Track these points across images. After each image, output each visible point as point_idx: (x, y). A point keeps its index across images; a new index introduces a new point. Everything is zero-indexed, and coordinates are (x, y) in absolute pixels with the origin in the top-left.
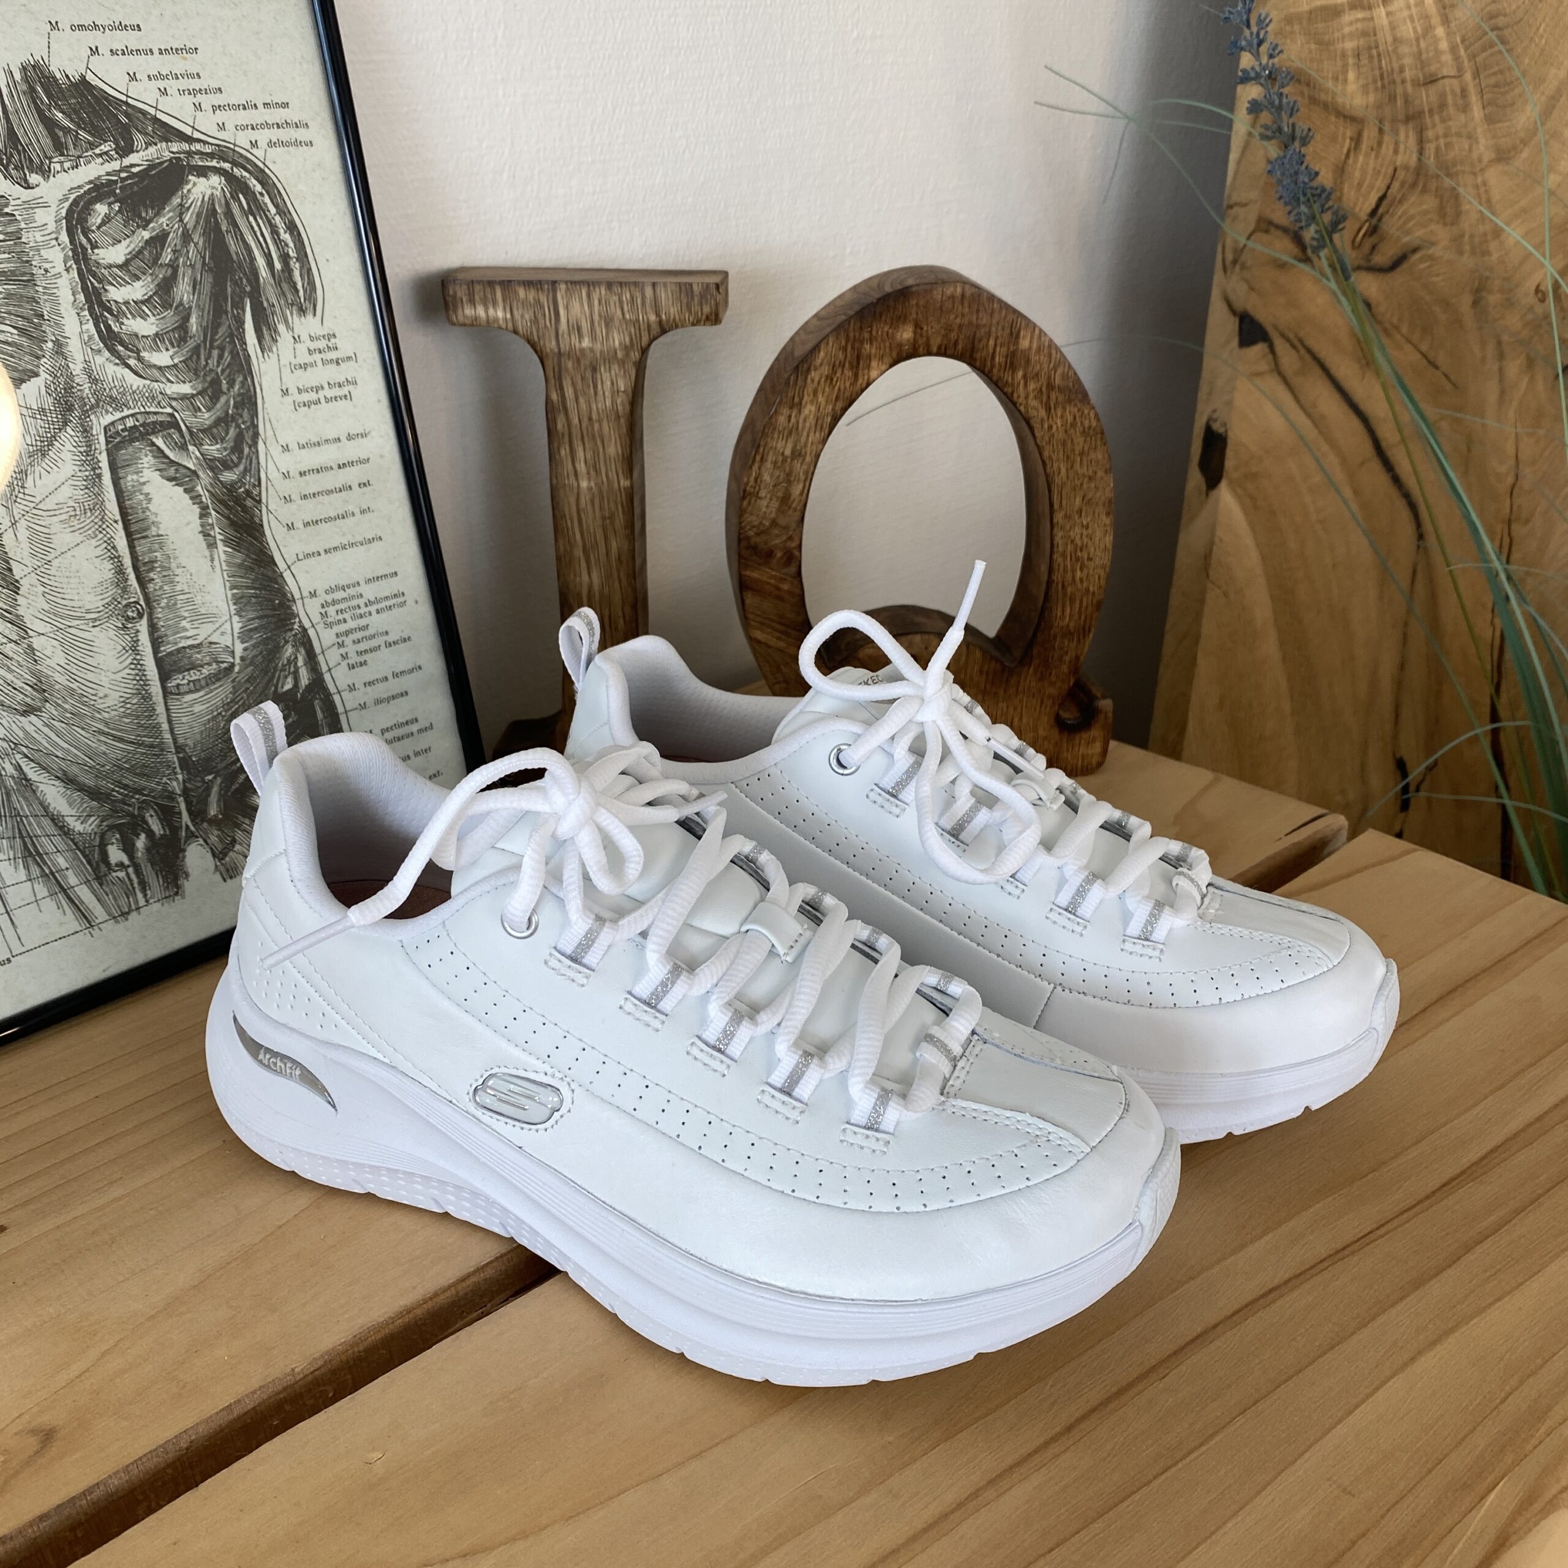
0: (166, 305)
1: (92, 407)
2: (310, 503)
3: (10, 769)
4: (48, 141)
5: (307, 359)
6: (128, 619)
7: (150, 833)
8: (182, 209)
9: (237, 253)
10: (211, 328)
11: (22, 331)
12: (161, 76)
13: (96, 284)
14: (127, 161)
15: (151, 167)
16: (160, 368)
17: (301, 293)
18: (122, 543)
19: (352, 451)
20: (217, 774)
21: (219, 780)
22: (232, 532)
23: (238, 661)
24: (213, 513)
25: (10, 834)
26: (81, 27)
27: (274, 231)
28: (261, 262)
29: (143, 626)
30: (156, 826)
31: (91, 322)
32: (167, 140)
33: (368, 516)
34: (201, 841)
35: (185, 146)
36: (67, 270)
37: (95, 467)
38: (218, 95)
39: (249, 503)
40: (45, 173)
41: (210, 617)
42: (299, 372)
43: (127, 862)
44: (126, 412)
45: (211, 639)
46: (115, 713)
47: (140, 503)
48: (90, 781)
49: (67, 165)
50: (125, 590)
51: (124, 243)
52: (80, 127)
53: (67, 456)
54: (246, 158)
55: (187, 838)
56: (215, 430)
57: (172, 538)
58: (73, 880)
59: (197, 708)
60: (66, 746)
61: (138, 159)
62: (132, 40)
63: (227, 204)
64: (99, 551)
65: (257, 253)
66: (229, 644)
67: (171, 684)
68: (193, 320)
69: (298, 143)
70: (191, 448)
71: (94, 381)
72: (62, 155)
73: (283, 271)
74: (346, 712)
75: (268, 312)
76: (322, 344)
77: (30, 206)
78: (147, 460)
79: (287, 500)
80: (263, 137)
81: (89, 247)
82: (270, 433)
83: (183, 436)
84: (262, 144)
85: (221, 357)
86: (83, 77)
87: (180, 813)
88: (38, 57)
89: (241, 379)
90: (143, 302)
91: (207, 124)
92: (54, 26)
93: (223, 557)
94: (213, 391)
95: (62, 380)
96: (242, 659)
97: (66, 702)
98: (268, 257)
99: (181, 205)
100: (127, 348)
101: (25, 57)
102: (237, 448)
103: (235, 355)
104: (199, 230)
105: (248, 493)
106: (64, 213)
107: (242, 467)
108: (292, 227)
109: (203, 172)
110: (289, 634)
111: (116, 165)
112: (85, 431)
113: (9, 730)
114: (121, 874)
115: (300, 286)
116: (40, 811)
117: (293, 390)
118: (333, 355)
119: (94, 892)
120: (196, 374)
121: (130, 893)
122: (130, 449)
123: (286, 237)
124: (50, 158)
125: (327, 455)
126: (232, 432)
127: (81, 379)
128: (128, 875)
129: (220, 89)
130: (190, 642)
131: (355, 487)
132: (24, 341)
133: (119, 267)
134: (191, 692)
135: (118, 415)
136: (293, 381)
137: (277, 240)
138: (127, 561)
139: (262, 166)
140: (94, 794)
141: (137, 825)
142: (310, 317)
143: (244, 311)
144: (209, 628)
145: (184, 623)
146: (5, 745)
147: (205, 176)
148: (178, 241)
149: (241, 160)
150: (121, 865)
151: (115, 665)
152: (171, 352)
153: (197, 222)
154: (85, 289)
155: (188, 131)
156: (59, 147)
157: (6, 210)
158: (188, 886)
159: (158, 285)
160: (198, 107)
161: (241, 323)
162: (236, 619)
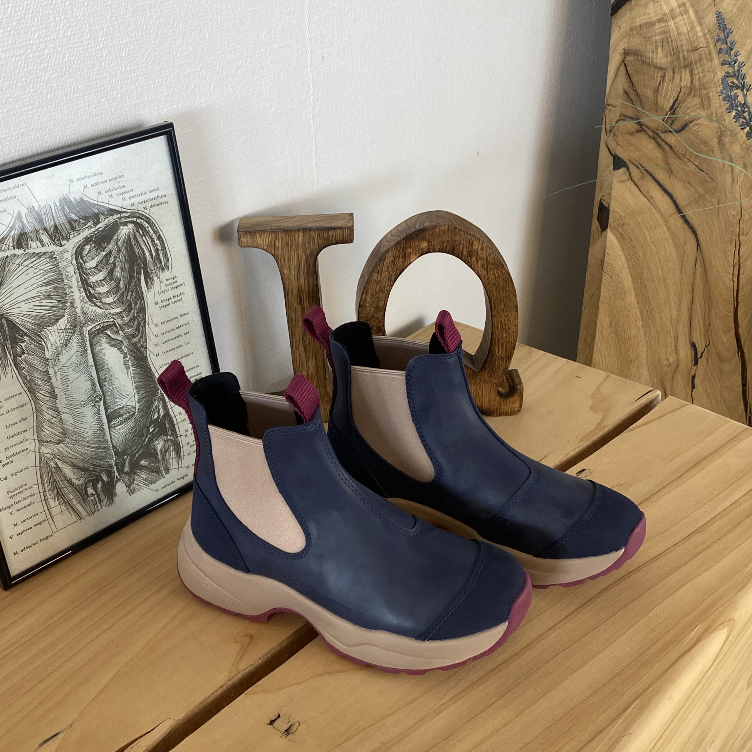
0: (112, 279)
1: (84, 324)
2: (165, 345)
3: (53, 464)
4: (69, 226)
5: (164, 288)
6: (96, 402)
7: (103, 481)
8: (118, 240)
9: (138, 253)
10: (128, 285)
11: (59, 301)
12: (110, 190)
13: (85, 277)
14: (97, 227)
15: (106, 227)
16: (109, 304)
17: (163, 263)
18: (94, 374)
19: (182, 321)
20: (128, 455)
21: (129, 457)
22: (135, 361)
23: (137, 410)
24: (128, 356)
25: (53, 488)
26: (81, 179)
27: (153, 241)
28: (147, 254)
29: (102, 403)
30: (105, 478)
31: (84, 292)
32: (112, 215)
33: (188, 345)
34: (122, 481)
35: (119, 216)
36: (75, 274)
37: (85, 346)
38: (132, 193)
39: (142, 349)
40: (68, 239)
41: (126, 396)
42: (161, 295)
43: (94, 493)
44: (96, 324)
45: (128, 404)
46: (90, 438)
47: (101, 357)
48: (81, 465)
49: (75, 234)
50: (95, 391)
51: (96, 258)
52: (80, 219)
53: (75, 345)
54: (143, 215)
55: (117, 481)
56: (129, 324)
57: (112, 368)
58: (75, 502)
59: (121, 431)
60: (73, 453)
61: (101, 225)
62: (100, 178)
63: (135, 234)
64: (86, 378)
65: (146, 251)
66: (134, 405)
67: (112, 424)
68: (121, 283)
69: (162, 204)
70: (120, 332)
71: (84, 314)
72: (74, 231)
73: (156, 256)
74: (178, 424)
75: (150, 273)
76: (171, 281)
77: (62, 253)
78: (104, 340)
79: (157, 345)
80: (148, 205)
81: (83, 263)
82: (150, 320)
83: (117, 329)
84: (148, 207)
85: (132, 295)
86: (82, 199)
87: (114, 472)
88: (65, 195)
89: (139, 302)
90: (103, 280)
91: (127, 204)
92: (71, 181)
93: (132, 372)
94: (129, 309)
95: (73, 316)
96: (138, 409)
97: (73, 436)
98: (150, 252)
99: (117, 239)
100: (97, 299)
101: (61, 196)
102: (138, 329)
103: (137, 292)
104: (124, 246)
105: (142, 346)
106: (74, 252)
107: (139, 336)
108: (160, 238)
109: (125, 224)
110: (156, 397)
111: (93, 230)
112: (81, 334)
113: (53, 450)
114: (92, 498)
115: (162, 261)
116: (63, 479)
117: (160, 302)
118: (175, 285)
119: (82, 506)
120: (123, 304)
121: (95, 504)
122: (98, 337)
123: (157, 242)
124: (69, 233)
125: (173, 325)
126: (136, 323)
127: (80, 313)
128: (94, 498)
129: (132, 190)
130: (119, 407)
131: (183, 335)
132: (60, 305)
133: (94, 268)
134: (119, 425)
135: (93, 325)
136: (159, 299)
137: (154, 244)
138: (96, 380)
139: (148, 216)
140: (82, 469)
141: (98, 478)
142: (166, 272)
143: (141, 275)
144: (126, 400)
145: (117, 400)
146: (51, 456)
147: (126, 225)
148: (116, 253)
149: (140, 216)
150: (92, 494)
151: (92, 420)
152: (113, 297)
153: (123, 244)
154: (81, 280)
155: (120, 209)
156: (73, 228)
157: (54, 256)
158: (116, 499)
159: (109, 272)
160: (124, 199)
161: (139, 280)
162: (136, 395)
